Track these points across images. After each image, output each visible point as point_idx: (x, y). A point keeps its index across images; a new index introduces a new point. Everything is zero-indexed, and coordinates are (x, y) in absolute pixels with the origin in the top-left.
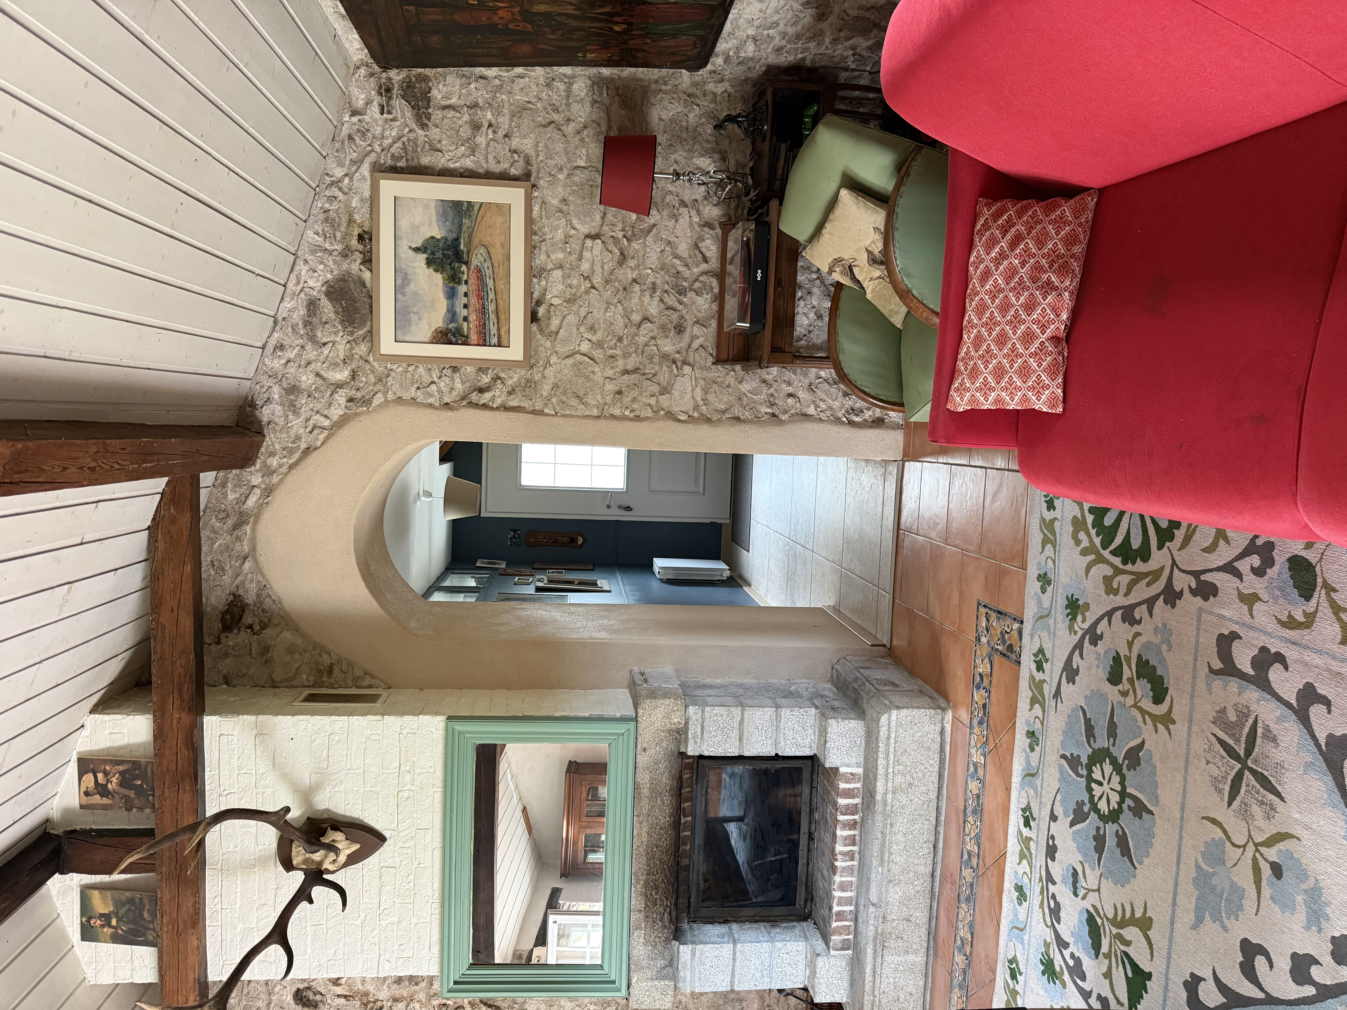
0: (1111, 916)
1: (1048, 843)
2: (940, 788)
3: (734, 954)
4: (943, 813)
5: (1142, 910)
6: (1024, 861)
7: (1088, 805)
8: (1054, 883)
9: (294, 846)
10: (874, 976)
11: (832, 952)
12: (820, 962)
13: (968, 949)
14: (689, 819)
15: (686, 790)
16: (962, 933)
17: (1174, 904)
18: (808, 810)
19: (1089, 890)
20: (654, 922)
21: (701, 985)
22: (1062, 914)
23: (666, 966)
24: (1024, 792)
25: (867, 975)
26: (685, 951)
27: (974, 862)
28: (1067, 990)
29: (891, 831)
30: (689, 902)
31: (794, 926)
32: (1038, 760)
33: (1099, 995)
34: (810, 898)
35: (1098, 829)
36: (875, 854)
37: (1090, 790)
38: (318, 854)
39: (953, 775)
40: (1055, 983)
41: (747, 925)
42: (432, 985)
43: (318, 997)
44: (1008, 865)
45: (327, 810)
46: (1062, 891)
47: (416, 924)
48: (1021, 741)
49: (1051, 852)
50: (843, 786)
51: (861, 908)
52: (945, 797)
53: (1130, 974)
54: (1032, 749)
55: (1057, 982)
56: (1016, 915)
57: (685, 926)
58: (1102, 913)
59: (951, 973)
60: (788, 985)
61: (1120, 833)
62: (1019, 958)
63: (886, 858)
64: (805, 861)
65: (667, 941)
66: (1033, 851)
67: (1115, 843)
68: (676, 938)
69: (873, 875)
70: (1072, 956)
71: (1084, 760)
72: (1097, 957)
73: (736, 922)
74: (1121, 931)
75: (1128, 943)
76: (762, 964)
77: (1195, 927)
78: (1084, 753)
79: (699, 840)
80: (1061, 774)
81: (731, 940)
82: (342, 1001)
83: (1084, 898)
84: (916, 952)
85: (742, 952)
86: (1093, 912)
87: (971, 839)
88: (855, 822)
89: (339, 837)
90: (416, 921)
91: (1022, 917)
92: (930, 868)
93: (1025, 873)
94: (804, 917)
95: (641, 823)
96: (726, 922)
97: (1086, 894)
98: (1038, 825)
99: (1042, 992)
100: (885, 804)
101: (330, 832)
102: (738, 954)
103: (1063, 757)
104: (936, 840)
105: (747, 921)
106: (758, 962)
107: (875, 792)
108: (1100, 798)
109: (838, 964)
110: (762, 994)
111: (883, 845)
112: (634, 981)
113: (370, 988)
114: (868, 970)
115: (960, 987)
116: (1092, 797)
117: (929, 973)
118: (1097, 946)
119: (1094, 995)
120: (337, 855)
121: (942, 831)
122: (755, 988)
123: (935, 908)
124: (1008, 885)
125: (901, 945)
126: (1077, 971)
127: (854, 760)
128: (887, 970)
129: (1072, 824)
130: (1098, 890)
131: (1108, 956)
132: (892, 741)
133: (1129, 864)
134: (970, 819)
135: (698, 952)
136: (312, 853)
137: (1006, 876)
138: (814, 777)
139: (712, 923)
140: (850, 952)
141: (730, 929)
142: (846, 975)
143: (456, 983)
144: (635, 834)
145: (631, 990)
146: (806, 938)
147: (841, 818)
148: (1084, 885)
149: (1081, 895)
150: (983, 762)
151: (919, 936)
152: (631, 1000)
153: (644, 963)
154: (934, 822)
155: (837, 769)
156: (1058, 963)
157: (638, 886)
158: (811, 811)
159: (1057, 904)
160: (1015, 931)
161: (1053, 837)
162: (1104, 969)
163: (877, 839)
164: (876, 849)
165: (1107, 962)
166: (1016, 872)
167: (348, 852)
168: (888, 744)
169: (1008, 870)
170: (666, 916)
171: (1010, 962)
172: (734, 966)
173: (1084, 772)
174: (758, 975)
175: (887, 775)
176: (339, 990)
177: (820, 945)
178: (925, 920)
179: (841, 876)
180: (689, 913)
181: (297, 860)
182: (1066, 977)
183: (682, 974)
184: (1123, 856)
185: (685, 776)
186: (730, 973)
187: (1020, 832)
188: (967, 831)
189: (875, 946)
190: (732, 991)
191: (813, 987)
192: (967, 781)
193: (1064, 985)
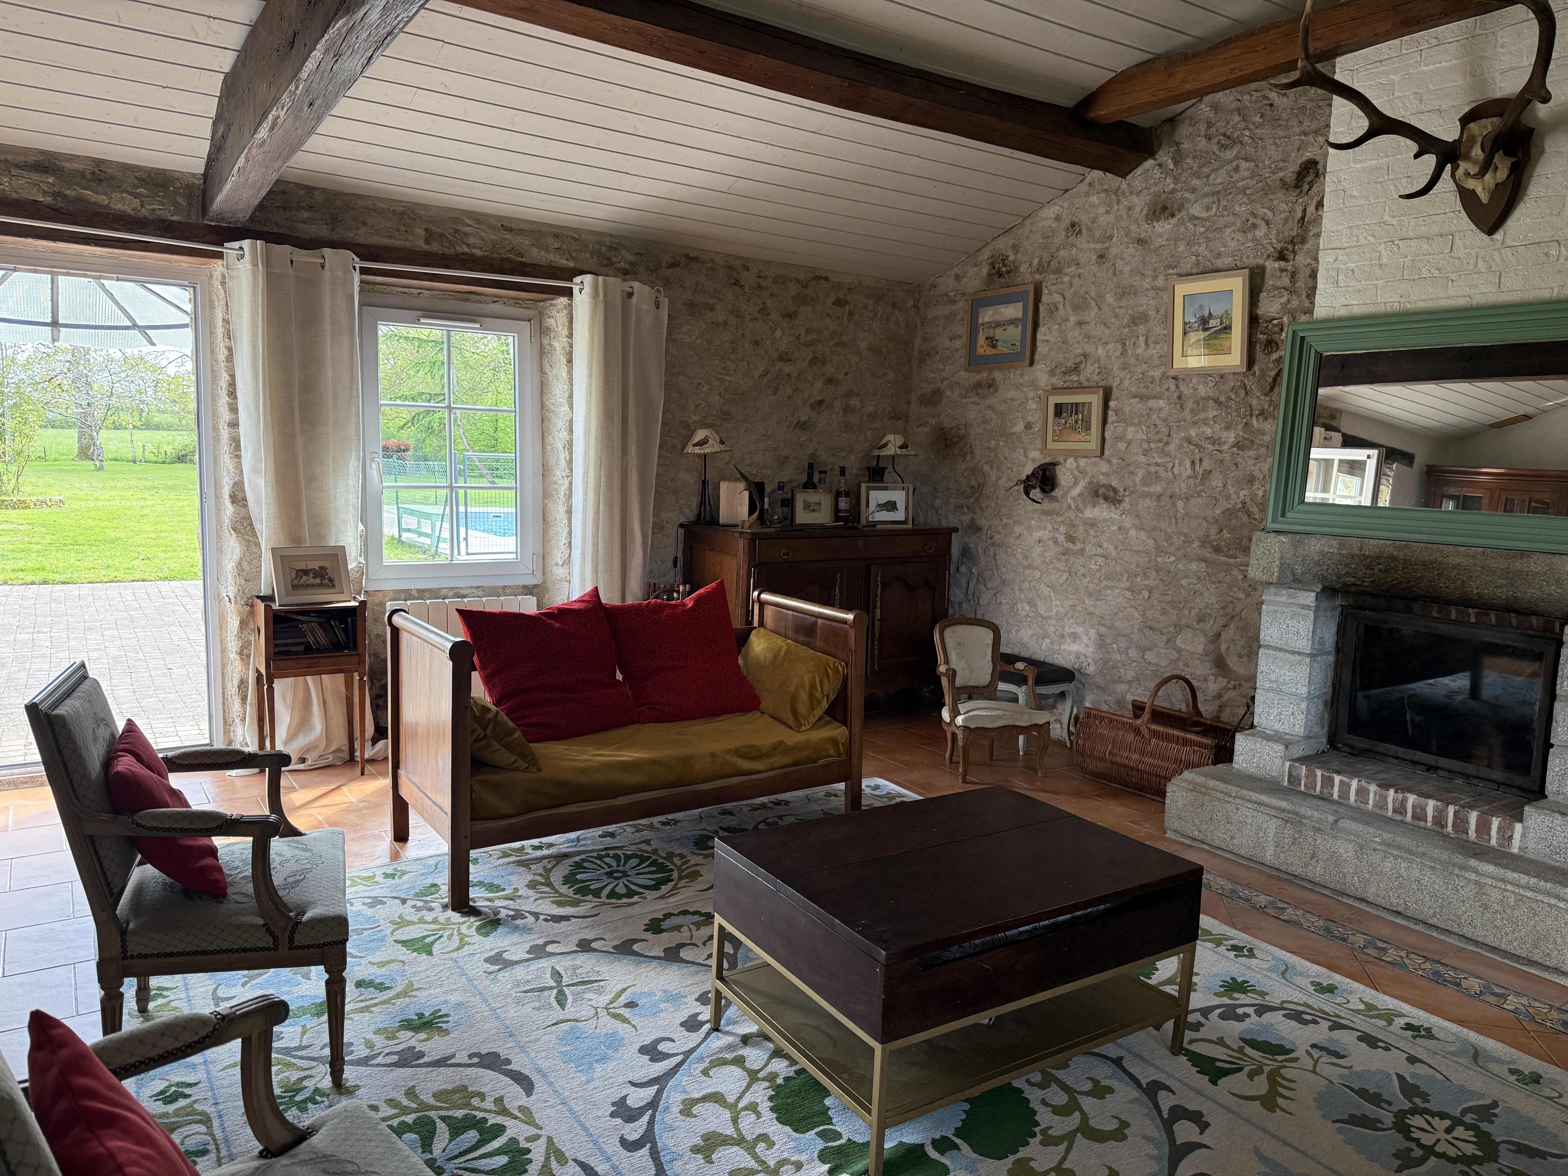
0: (1283, 1071)
1: (1381, 1041)
2: (1476, 943)
3: (1299, 653)
4: (1442, 937)
5: (1285, 1107)
6: (1362, 1007)
7: (1422, 1105)
8: (1331, 1029)
9: (1495, 119)
10: (1256, 802)
11: (1288, 764)
12: (1279, 748)
13: (1271, 911)
14: (1473, 620)
15: (1514, 619)
16: (1290, 911)
17: (1285, 1143)
18: (1469, 772)
19: (1316, 1062)
20: (1346, 565)
21: (1268, 612)
22: (1293, 1023)
23: (1294, 574)
24: (1453, 1039)
25: (1258, 796)
26: (1309, 598)
27: (1372, 952)
28: (1212, 996)
29: (1425, 865)
30: (1365, 609)
31: (1323, 727)
32: (1495, 1072)
33: (1203, 1025)
34: (1355, 752)
35: (1390, 1104)
36: (1398, 839)
37: (1443, 1116)
38: (1480, 152)
39: (1491, 964)
40: (1221, 986)
41: (1331, 674)
42: (1305, 313)
43: (1306, 187)
44: (1362, 987)
45: (1542, 152)
46: (1320, 1032)
47: (1376, 286)
48: (1529, 1064)
49: (1370, 1041)
50: (1495, 822)
51: (1335, 807)
52: (1463, 946)
53: (1218, 1064)
54: (1513, 1072)
55: (1222, 989)
56: (1301, 974)
57: (1338, 602)
58: (1288, 1064)
59: (1249, 886)
60: (1258, 709)
61: (1379, 1125)
62: (1254, 961)
63: (1391, 851)
64: (1401, 755)
65: (1323, 579)
66: (1373, 1021)
67: (1367, 1113)
68: (1325, 589)
69: (1372, 830)
70: (1247, 1015)
71: (1484, 1126)
72: (1241, 1039)
73: (1336, 661)
74: (1265, 1075)
75: (1251, 1076)
76: (1285, 683)
77: (1257, 1151)
78: (1495, 1130)
79: (1443, 629)
80: (1471, 1092)
81: (1315, 652)
82: (1299, 215)
83: (1308, 1052)
84: (1276, 855)
85: (1300, 663)
86: (1291, 1056)
87: (1401, 957)
88: (1443, 826)
89: (1502, 174)
90: (1380, 286)
91: (1298, 980)
92: (1371, 900)
93: (1348, 1002)
94: (1333, 741)
95: (1474, 556)
96: (1338, 649)
97: (1312, 1058)
98: (1405, 1039)
99: (1214, 970)
100: (1462, 868)
101: (1509, 161)
102: (1298, 658)
103: (1495, 1104)
104: (1407, 918)
105: (1336, 675)
106: (1287, 678)
107: (1481, 860)
108: (1429, 1123)
109: (1275, 768)
110: (1253, 679)
111: (1409, 851)
112: (1282, 538)
113: (1309, 246)
114: (1263, 798)
115: (1233, 891)
116: (1433, 1114)
117: (1254, 863)
118: (1253, 1043)
119: (1203, 1020)
120: (1475, 176)
121: (1417, 927)
122: (1259, 671)
123: (1323, 891)
124: (1337, 979)
125: (1286, 841)
126: (1230, 1014)
127: (1531, 845)
128: (1261, 818)
129: (1400, 1077)
130: (1314, 1071)
131: (1241, 1050)
132: (1553, 901)
133: (1338, 1117)
134: (1428, 965)
135: (1306, 612)
136: (1482, 143)
137: (1348, 980)
138: (1514, 790)
139: (1338, 633)
140: (1286, 784)
141: (1328, 653)
142: (1261, 773)
143: (1303, 338)
144: (1459, 548)
145: (1273, 535)
146: (1307, 738)
147: (1451, 810)
148: (1322, 1060)
149: (1312, 1051)
150: (1505, 1006)
151: (1294, 863)
152: (1262, 534)
153: (1300, 551)
154: (1431, 922)
155: (1521, 820)
156: (1243, 999)
157: (1391, 549)
158: (1467, 776)
159: (1306, 1022)
160: (1283, 968)
161: (1387, 1049)
162: (1228, 1041)
163: (1417, 846)
164: (1405, 841)
165: (1235, 1047)
166: (1352, 992)
167: (1479, 190)
168: (1548, 894)
169: (1356, 985)
170: (1352, 580)
171: (1251, 950)
172: (1286, 651)
173: (1469, 1118)
174: (1273, 677)
175: (1503, 880)
176: (1311, 209)
177: (1298, 751)
178: (1310, 876)
179: (1376, 793)
180: (1353, 607)
181: (1474, 127)
182: (1226, 1001)
183: (1284, 592)
184: (1351, 1116)
185: (1534, 620)
186: (1278, 646)
187: (1401, 1015)
188: (1413, 956)
189: (1288, 812)
190: (1260, 647)
191: (1253, 735)
192: (1481, 978)
193: (1218, 995)
